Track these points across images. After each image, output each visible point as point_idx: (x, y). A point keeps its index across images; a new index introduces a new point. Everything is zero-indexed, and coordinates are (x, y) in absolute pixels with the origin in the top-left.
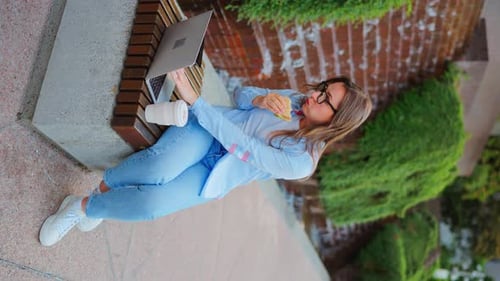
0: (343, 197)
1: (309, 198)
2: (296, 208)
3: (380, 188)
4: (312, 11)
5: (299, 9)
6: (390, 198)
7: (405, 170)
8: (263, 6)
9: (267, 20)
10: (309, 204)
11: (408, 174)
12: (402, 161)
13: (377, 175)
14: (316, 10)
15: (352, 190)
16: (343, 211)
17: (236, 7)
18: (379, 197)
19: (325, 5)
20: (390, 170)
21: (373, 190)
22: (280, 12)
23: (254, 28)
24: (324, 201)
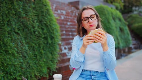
0: (121, 41)
1: (122, 52)
2: (126, 56)
3: (118, 30)
4: (55, 47)
5: (54, 51)
6: (122, 27)
7: (112, 22)
8: (52, 62)
9: (57, 61)
10: (124, 52)
11: (113, 21)
12: (109, 22)
13: (113, 30)
14: (55, 46)
15: (119, 38)
16: (126, 41)
17: (51, 71)
18: (121, 30)
19: (53, 42)
20: (112, 26)
21: (119, 32)
22: (54, 57)
23: (60, 66)
24: (123, 47)
